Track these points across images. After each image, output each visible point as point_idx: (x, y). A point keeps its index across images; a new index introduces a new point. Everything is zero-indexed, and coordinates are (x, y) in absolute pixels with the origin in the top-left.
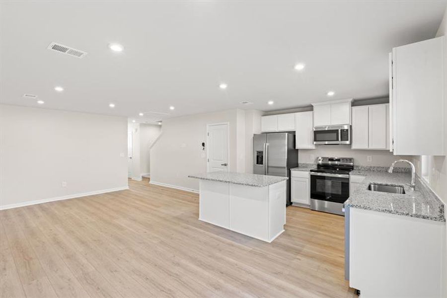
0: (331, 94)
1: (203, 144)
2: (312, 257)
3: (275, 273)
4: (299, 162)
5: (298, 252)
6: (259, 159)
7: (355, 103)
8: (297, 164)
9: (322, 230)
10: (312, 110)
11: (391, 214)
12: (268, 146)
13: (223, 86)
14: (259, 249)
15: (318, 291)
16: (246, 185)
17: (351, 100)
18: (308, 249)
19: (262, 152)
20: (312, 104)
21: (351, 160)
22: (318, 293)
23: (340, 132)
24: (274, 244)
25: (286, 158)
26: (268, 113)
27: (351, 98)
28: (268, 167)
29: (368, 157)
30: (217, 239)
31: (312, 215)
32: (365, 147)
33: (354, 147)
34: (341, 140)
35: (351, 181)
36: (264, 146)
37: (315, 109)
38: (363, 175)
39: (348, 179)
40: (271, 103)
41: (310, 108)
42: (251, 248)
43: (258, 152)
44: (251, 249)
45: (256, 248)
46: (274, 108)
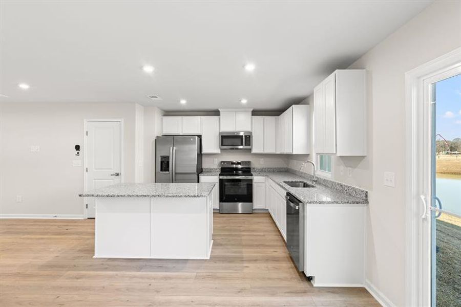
0: (244, 101)
1: (77, 148)
2: (255, 260)
3: (239, 292)
4: (203, 167)
5: (242, 260)
6: (164, 165)
7: (255, 113)
8: (202, 169)
9: (244, 231)
10: (219, 115)
11: (338, 204)
12: (175, 150)
13: (149, 69)
14: (203, 271)
15: (285, 293)
16: (185, 196)
17: (252, 109)
18: (247, 253)
19: (168, 157)
20: (219, 109)
21: (249, 162)
22: (286, 294)
23: (244, 138)
24: (214, 259)
25: (196, 163)
26: (168, 113)
27: (251, 108)
28: (176, 173)
29: (261, 160)
30: (142, 278)
31: (225, 219)
32: (262, 152)
33: (254, 151)
34: (245, 145)
35: (254, 181)
36: (171, 151)
37: (222, 114)
38: (263, 176)
39: (251, 180)
40: (183, 102)
41: (216, 113)
42: (194, 272)
43: (163, 157)
44: (195, 274)
45: (199, 271)
46: (187, 108)
